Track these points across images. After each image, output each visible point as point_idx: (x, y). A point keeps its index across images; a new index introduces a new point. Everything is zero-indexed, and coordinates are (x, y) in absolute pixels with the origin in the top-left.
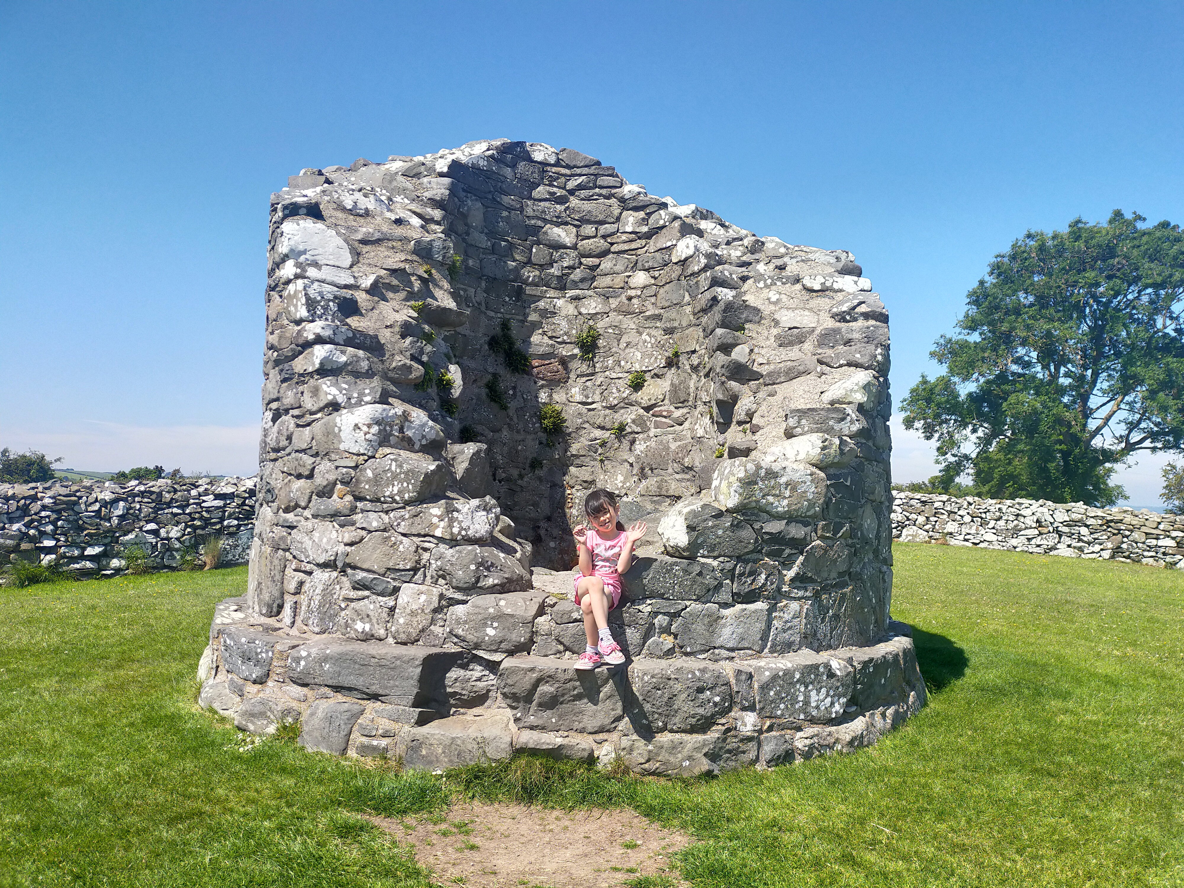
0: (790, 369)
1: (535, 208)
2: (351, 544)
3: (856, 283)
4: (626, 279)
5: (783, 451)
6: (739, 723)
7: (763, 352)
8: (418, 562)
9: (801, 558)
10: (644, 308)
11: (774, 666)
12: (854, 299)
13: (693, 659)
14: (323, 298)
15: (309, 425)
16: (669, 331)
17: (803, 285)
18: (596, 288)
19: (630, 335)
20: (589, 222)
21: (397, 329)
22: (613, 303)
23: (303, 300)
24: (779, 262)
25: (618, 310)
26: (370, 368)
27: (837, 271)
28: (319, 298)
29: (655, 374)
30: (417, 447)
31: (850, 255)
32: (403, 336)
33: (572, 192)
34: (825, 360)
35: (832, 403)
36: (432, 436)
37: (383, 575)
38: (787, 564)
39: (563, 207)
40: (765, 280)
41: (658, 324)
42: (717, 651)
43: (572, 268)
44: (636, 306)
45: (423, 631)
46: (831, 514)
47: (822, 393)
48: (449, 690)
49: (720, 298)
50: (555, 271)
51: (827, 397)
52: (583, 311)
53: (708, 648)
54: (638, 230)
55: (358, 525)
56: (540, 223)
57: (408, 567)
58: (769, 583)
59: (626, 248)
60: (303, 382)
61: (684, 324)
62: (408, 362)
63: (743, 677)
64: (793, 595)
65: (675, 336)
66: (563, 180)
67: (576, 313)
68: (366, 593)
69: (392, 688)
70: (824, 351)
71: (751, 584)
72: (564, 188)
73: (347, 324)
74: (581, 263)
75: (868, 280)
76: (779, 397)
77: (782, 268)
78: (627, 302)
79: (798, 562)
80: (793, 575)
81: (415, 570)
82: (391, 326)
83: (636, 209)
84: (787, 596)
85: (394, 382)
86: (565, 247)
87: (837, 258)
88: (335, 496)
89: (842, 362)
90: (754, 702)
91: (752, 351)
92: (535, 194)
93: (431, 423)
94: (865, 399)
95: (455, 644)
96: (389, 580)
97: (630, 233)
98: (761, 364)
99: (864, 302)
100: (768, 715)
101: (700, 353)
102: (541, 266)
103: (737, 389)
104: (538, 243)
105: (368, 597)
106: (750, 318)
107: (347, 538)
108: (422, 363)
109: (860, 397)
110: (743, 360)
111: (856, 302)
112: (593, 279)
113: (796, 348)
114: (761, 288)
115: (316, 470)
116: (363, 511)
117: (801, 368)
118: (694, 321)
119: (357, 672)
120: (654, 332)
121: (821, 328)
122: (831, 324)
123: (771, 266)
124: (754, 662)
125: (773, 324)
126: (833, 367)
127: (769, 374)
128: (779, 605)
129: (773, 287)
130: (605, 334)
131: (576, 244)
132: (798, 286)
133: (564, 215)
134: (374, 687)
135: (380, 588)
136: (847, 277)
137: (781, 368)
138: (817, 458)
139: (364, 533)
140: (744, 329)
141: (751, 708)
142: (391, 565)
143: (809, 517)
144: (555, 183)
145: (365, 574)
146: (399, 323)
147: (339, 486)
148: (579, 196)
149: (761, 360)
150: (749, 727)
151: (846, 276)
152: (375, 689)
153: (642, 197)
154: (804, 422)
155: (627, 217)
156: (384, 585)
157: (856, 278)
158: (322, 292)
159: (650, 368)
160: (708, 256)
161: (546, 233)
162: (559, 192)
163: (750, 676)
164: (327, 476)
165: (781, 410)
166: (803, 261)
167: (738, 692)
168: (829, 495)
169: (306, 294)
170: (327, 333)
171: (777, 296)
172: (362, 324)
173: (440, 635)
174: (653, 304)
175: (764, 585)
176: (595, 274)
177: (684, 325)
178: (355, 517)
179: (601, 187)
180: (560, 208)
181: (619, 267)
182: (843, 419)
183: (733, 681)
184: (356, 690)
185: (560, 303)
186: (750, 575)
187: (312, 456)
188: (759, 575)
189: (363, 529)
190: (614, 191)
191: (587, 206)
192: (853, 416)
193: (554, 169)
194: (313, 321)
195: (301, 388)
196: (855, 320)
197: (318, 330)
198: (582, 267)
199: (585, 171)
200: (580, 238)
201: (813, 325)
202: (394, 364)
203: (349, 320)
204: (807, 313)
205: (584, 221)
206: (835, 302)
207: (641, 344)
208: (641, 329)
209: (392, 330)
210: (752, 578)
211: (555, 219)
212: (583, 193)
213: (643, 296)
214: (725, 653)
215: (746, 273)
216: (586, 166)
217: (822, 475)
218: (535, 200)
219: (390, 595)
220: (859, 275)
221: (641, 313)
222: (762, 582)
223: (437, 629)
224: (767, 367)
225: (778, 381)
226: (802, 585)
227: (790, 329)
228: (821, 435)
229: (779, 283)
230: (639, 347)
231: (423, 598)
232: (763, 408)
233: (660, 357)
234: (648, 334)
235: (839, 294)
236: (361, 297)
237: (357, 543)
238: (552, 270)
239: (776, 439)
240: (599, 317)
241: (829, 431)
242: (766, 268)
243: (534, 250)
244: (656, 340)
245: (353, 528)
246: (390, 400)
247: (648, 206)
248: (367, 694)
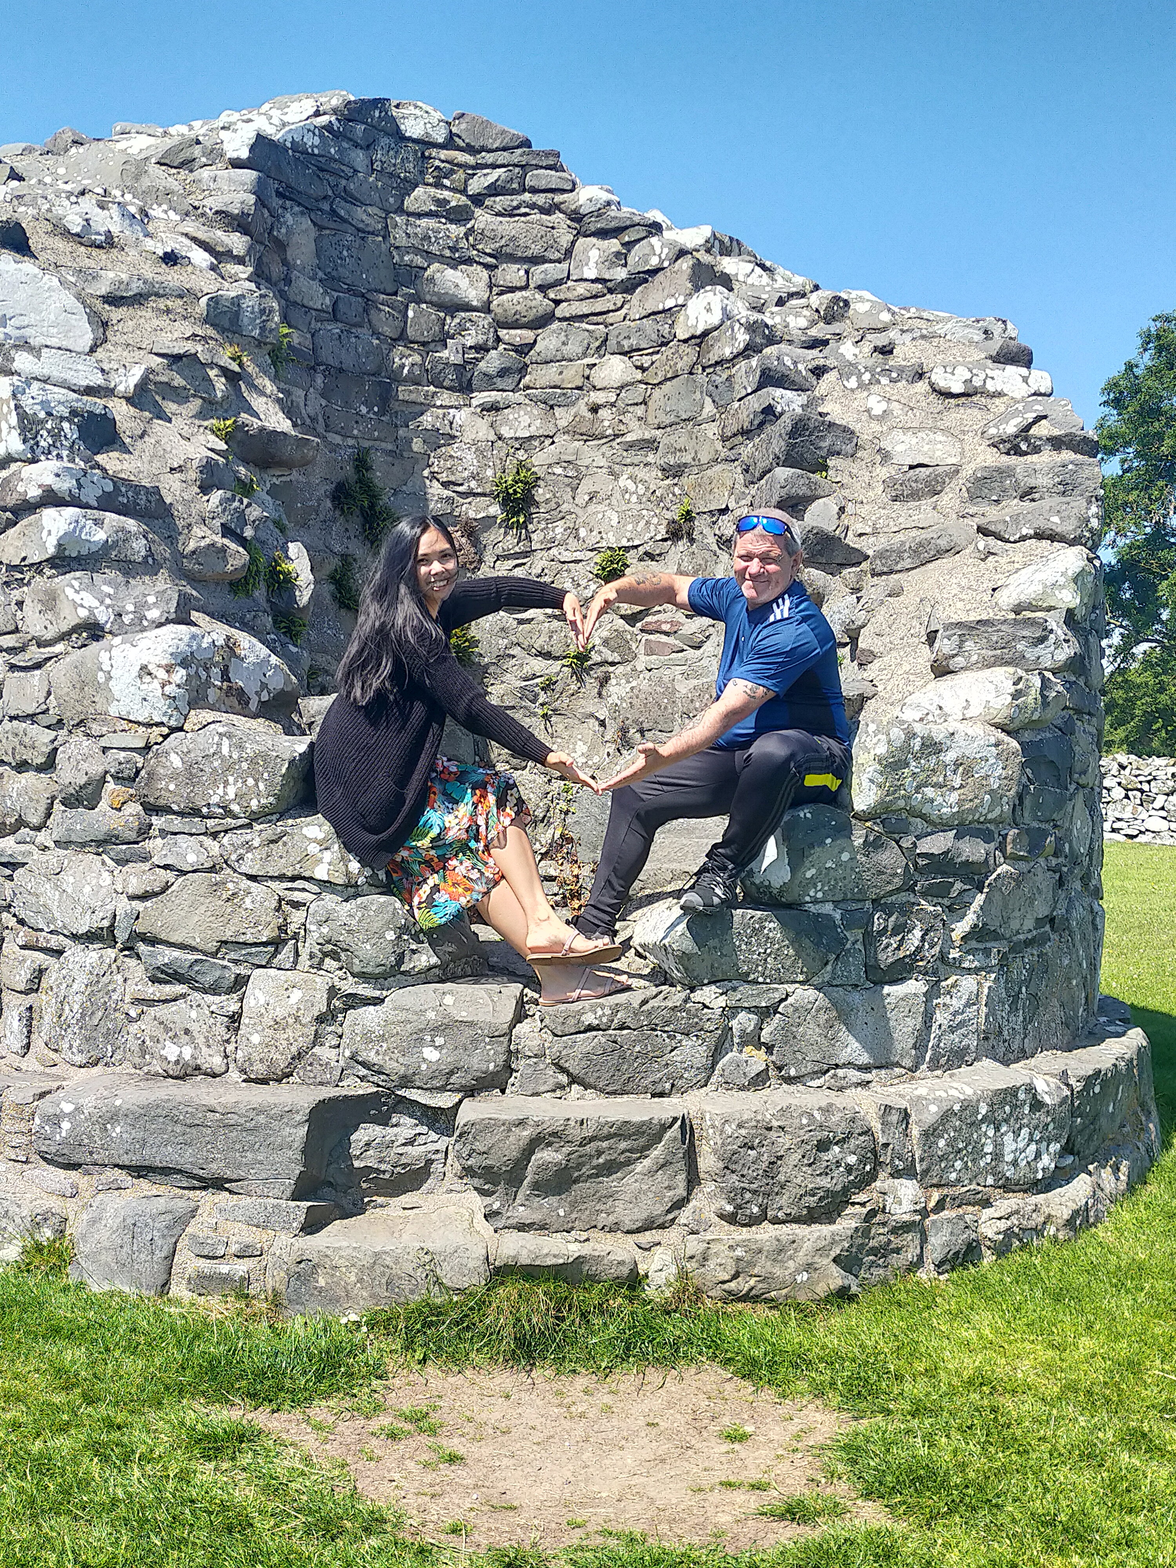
0: (920, 544)
1: (410, 230)
2: (144, 897)
3: (1025, 380)
4: (587, 372)
5: (937, 701)
6: (890, 1200)
7: (863, 511)
8: (282, 928)
9: (980, 898)
10: (622, 427)
11: (944, 1095)
12: (1026, 410)
13: (801, 1088)
14: (49, 414)
15: (38, 666)
16: (674, 472)
17: (932, 385)
18: (528, 387)
19: (595, 478)
20: (512, 258)
21: (193, 475)
22: (564, 417)
23: (14, 420)
24: (881, 340)
25: (572, 431)
26: (150, 553)
27: (991, 357)
28: (42, 415)
29: (646, 553)
30: (253, 706)
31: (1010, 326)
32: (205, 489)
33: (478, 200)
34: (992, 528)
35: (1017, 610)
36: (277, 683)
37: (214, 955)
38: (956, 909)
39: (463, 230)
40: (860, 375)
41: (651, 458)
42: (840, 1072)
43: (482, 349)
44: (606, 423)
45: (299, 1056)
46: (1026, 814)
47: (994, 590)
48: (357, 1164)
49: (779, 409)
50: (450, 354)
51: (1007, 598)
52: (506, 432)
53: (826, 1067)
54: (607, 277)
55: (155, 860)
56: (419, 261)
57: (264, 939)
58: (927, 946)
59: (586, 311)
60: (21, 582)
61: (704, 458)
62: (220, 540)
63: (894, 1118)
64: (966, 965)
65: (684, 480)
66: (460, 175)
67: (493, 437)
68: (181, 989)
69: (250, 1165)
70: (981, 510)
71: (898, 948)
72: (463, 192)
73: (98, 466)
74: (498, 340)
75: (1046, 375)
76: (909, 599)
77: (886, 351)
78: (589, 415)
79: (976, 906)
80: (968, 929)
81: (277, 943)
82: (180, 469)
83: (603, 234)
84: (956, 966)
85: (192, 579)
86: (468, 308)
87: (986, 332)
88: (103, 805)
89: (1025, 531)
90: (913, 1160)
91: (842, 509)
92: (410, 203)
93: (274, 660)
94: (1078, 601)
95: (362, 1079)
96: (225, 963)
97: (593, 281)
98: (861, 535)
99: (1045, 417)
100: (935, 1180)
101: (737, 513)
102: (424, 344)
103: (820, 583)
104: (418, 300)
105: (184, 996)
106: (837, 448)
107: (135, 886)
108: (242, 541)
109: (1069, 598)
110: (829, 527)
111: (1031, 416)
112: (523, 370)
113: (926, 504)
114: (852, 390)
115: (60, 756)
116: (163, 833)
117: (943, 543)
118: (724, 453)
119: (181, 1139)
120: (642, 473)
121: (973, 466)
122: (992, 458)
123: (867, 347)
124: (905, 1088)
125: (878, 458)
126: (1008, 541)
127: (881, 555)
128: (943, 984)
129: (875, 388)
130: (548, 477)
131: (489, 302)
132: (922, 387)
133: (463, 244)
134: (214, 1166)
135: (208, 979)
136: (1011, 369)
137: (903, 543)
138: (1005, 712)
139: (170, 875)
140: (825, 468)
141: (908, 1172)
142: (228, 935)
143: (990, 822)
144: (446, 182)
145: (176, 953)
146: (195, 464)
147: (111, 785)
148: (491, 208)
149: (860, 528)
150: (907, 1206)
151: (1008, 367)
152: (215, 1169)
153: (613, 212)
154: (969, 645)
155: (585, 251)
156: (218, 973)
157: (1024, 371)
158: (48, 402)
159: (636, 543)
160: (752, 328)
161: (431, 280)
162: (456, 200)
163: (906, 1116)
164: (84, 766)
165: (915, 622)
166: (923, 337)
167: (886, 1145)
168: (1024, 780)
169: (17, 407)
170: (64, 485)
171: (884, 406)
172: (126, 465)
173: (333, 1064)
174: (640, 419)
175: (919, 949)
176: (527, 360)
177: (704, 460)
178: (148, 845)
179: (534, 191)
180: (456, 230)
181: (573, 348)
182: (1042, 640)
183: (876, 1126)
184: (180, 1172)
185: (461, 416)
186: (895, 933)
187: (48, 727)
188: (909, 931)
189: (166, 867)
190: (558, 198)
191: (508, 227)
192: (1060, 632)
193: (444, 154)
194: (34, 461)
195: (16, 595)
196: (1037, 450)
197: (49, 480)
198: (502, 347)
199: (503, 157)
200: (495, 290)
201: (954, 460)
202: (192, 545)
203: (99, 458)
204: (939, 437)
205: (502, 256)
206: (991, 417)
207: (617, 495)
208: (617, 468)
209: (182, 476)
210: (899, 937)
211: (447, 253)
212: (501, 202)
213: (620, 404)
214: (854, 1075)
215: (821, 362)
216: (504, 149)
217: (1014, 744)
218: (409, 214)
219: (230, 991)
220: (1028, 364)
221: (617, 436)
222: (917, 943)
223: (324, 1052)
224: (872, 539)
225: (899, 567)
226: (981, 946)
227: (911, 467)
228: (1011, 670)
229: (884, 381)
230: (614, 502)
231: (296, 995)
232: (881, 617)
233: (655, 520)
234: (630, 477)
235: (997, 401)
236: (120, 410)
237: (156, 894)
238: (445, 354)
239: (912, 678)
240: (536, 443)
241: (1016, 661)
242: (857, 351)
243: (411, 314)
244: (647, 488)
245: (146, 866)
246: (195, 615)
247: (626, 228)
248: (200, 1179)
